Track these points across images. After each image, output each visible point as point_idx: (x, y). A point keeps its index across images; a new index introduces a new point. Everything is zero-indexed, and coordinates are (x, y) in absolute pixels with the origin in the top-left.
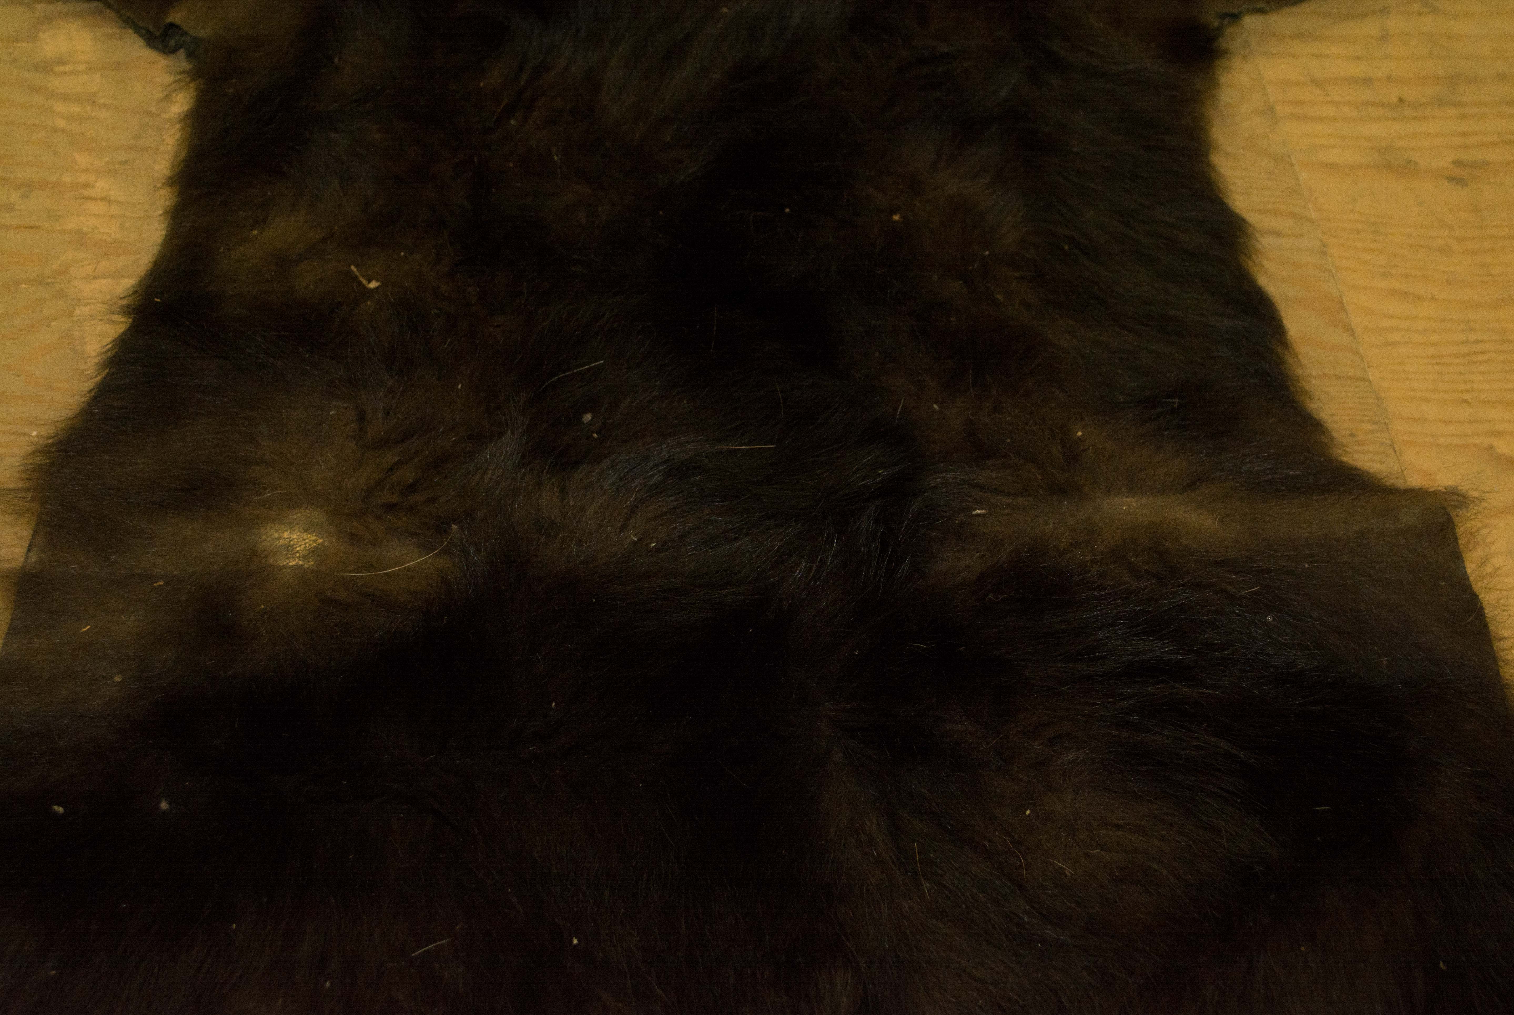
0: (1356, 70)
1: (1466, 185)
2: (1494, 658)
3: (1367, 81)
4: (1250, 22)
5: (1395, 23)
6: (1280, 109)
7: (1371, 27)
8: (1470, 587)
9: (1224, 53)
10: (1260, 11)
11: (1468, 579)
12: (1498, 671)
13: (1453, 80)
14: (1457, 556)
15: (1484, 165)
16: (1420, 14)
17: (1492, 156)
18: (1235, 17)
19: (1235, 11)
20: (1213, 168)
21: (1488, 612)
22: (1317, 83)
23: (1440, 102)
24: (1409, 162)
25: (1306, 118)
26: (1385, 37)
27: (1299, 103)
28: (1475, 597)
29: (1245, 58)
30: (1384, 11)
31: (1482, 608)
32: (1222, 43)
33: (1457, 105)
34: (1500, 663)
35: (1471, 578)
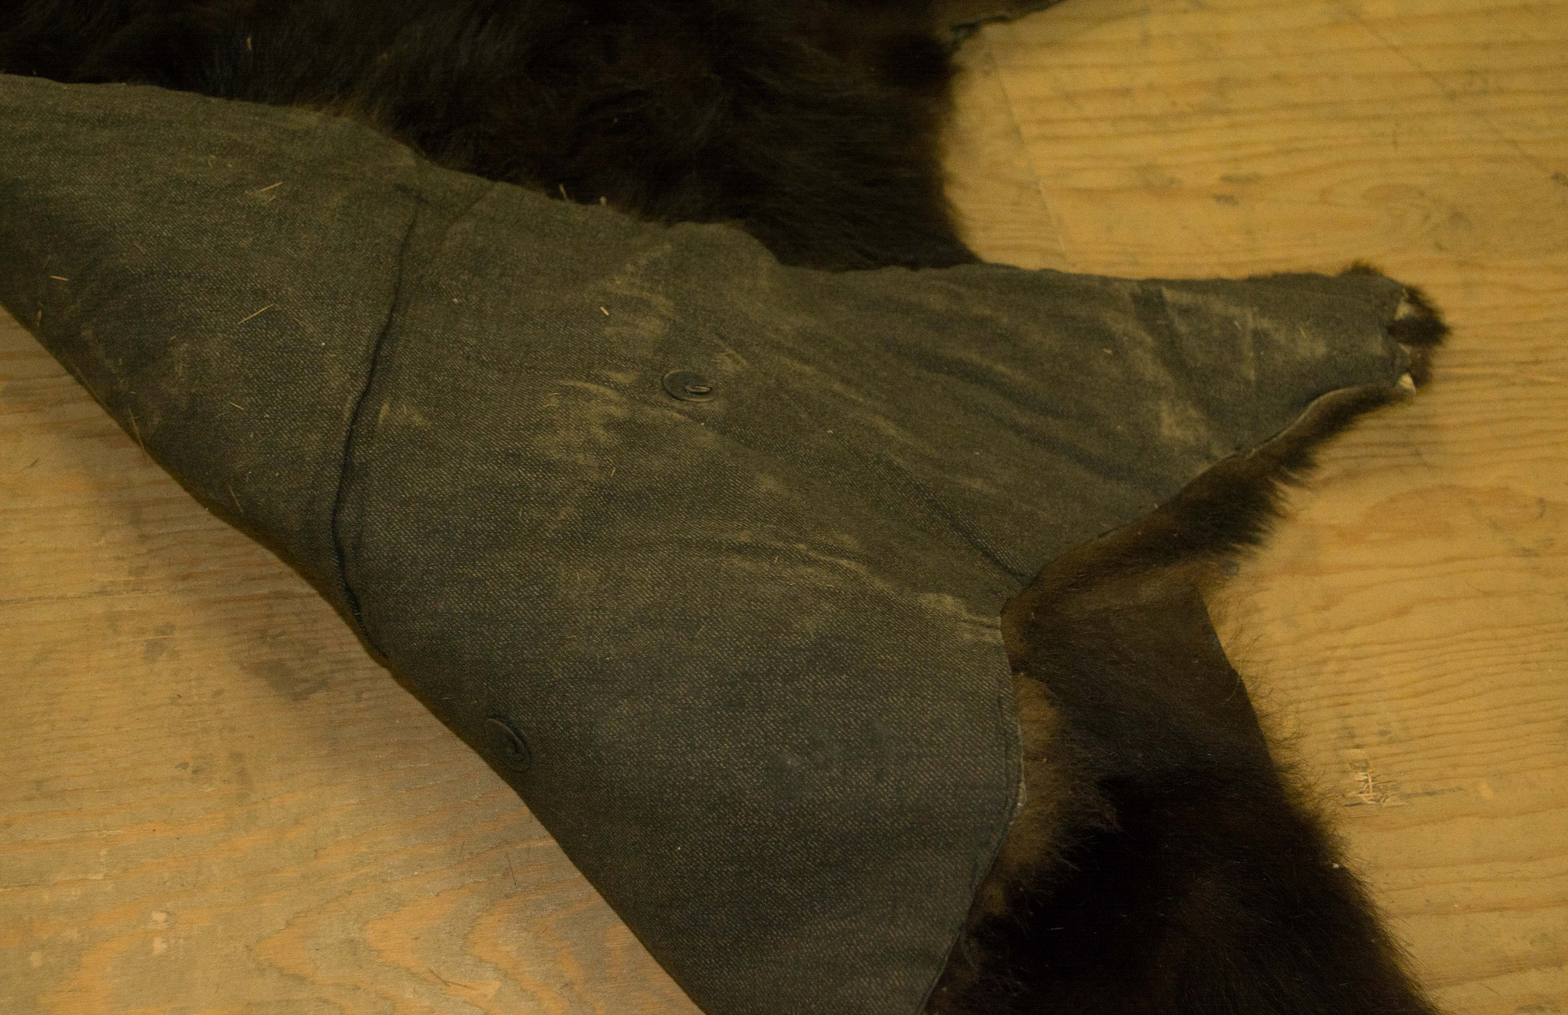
0: (1114, 80)
1: (1237, 203)
2: (1262, 738)
3: (1125, 92)
4: (992, 32)
5: (1157, 24)
6: (1025, 130)
7: (1130, 30)
8: (1227, 663)
9: (958, 70)
10: (1003, 20)
11: (1224, 655)
12: (1267, 754)
13: (1223, 85)
14: (1209, 632)
15: (1254, 179)
16: (1185, 12)
17: (1266, 168)
18: (972, 28)
19: (971, 20)
20: (947, 203)
21: (1249, 688)
22: (1070, 97)
23: (1208, 111)
24: (1172, 181)
25: (1055, 138)
26: (1146, 40)
27: (1049, 121)
28: (1233, 674)
29: (987, 73)
30: (1145, 11)
31: (1242, 685)
32: (959, 58)
33: (1226, 112)
34: (1270, 745)
35: (1228, 652)
